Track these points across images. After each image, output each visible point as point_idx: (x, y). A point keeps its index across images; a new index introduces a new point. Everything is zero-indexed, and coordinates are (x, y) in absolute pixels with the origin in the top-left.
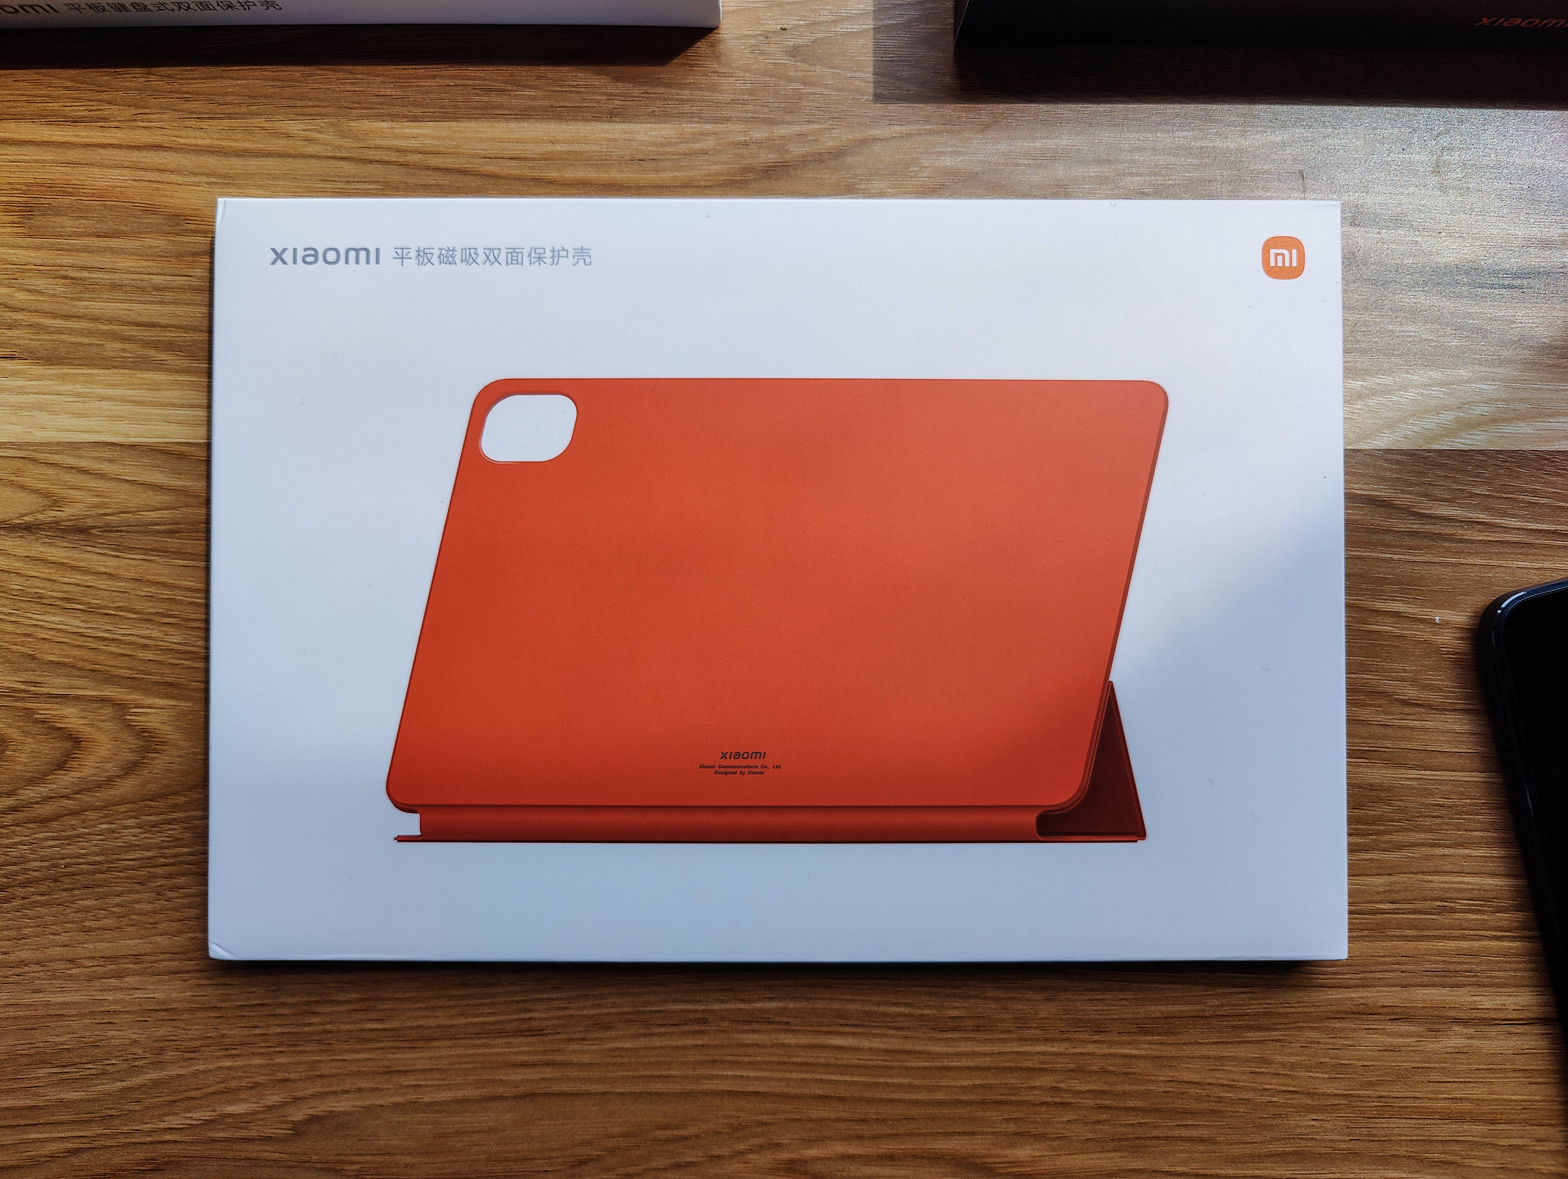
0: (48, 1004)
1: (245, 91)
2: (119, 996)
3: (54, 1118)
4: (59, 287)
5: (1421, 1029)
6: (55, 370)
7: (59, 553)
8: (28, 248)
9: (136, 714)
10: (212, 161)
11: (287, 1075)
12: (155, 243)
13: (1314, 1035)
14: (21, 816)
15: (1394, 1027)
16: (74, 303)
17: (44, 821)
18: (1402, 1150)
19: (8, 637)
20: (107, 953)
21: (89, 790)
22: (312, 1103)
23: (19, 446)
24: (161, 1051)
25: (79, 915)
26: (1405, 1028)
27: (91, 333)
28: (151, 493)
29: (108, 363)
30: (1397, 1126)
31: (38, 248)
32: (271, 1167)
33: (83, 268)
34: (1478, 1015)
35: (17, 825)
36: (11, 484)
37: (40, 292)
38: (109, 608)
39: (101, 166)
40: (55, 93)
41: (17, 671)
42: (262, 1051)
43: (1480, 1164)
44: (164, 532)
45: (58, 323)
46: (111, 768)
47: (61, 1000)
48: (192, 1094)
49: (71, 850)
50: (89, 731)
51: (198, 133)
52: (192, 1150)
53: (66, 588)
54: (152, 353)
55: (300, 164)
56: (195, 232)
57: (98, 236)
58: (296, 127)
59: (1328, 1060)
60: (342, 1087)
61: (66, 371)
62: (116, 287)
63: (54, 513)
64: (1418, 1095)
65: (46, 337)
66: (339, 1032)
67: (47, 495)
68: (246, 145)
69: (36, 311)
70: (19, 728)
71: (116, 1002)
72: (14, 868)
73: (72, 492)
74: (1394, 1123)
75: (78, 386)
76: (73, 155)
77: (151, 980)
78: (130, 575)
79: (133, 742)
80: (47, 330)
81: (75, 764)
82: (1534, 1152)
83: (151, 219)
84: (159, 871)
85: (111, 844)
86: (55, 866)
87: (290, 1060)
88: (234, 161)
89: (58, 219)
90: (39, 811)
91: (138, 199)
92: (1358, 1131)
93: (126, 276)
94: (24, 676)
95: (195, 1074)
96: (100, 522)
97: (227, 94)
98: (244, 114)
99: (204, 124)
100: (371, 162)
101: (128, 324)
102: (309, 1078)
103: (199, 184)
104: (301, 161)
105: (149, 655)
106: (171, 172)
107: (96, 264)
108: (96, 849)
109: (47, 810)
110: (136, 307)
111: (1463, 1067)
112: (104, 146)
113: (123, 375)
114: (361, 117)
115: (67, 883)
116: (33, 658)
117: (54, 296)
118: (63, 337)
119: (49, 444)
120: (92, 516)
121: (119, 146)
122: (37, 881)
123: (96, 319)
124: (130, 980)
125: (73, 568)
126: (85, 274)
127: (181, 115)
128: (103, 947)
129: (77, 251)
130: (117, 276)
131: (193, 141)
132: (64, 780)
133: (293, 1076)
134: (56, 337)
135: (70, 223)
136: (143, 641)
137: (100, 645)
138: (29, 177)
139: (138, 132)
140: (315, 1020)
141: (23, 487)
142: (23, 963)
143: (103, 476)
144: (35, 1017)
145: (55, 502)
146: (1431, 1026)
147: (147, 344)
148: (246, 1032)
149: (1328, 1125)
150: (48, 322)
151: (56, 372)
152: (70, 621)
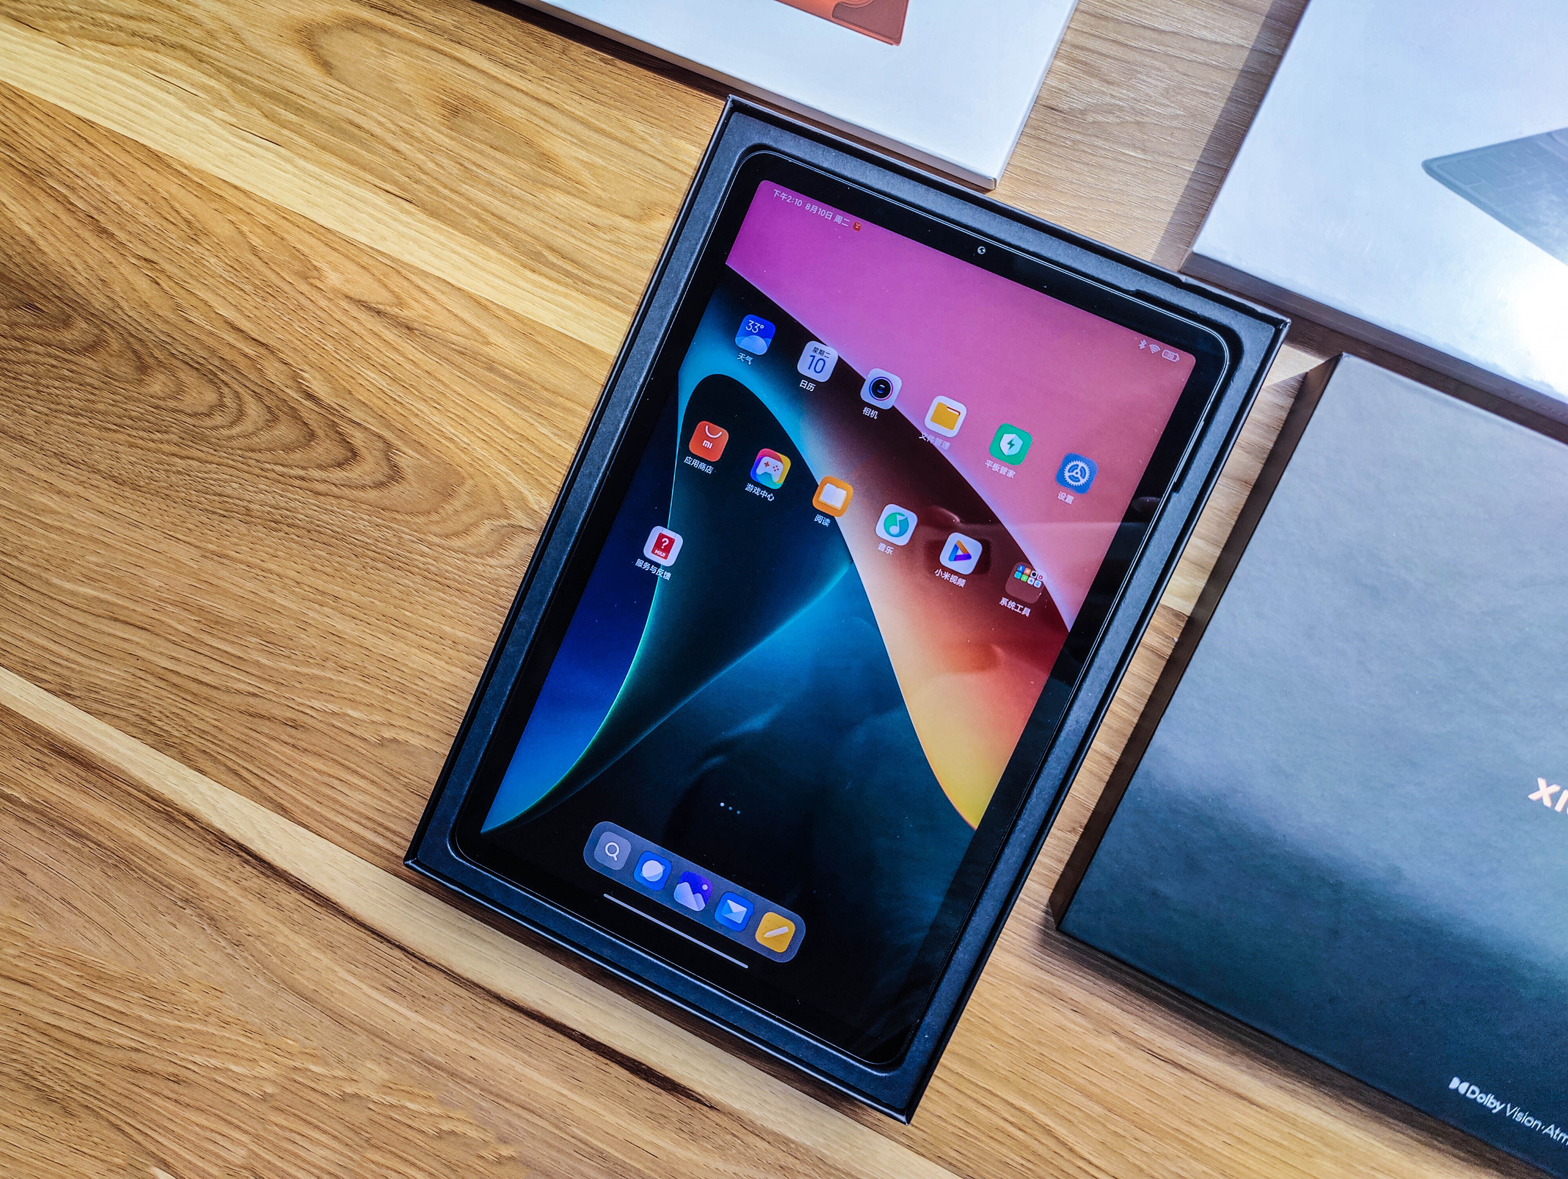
0: (274, 602)
1: (617, 91)
2: (317, 616)
3: (250, 670)
4: (455, 170)
5: (1090, 1026)
6: (433, 222)
7: (390, 335)
8: (446, 136)
9: (395, 454)
10: (578, 128)
11: (391, 708)
12: (524, 166)
13: (1017, 993)
14: (304, 484)
15: (1072, 1015)
16: (461, 183)
17: (318, 493)
18: (1040, 1095)
19: (341, 374)
20: (320, 588)
21: (350, 487)
22: (399, 731)
23: (393, 259)
24: (326, 660)
25: (313, 558)
26: (1079, 1019)
27: (463, 208)
28: (458, 323)
29: (466, 231)
30: (1044, 1079)
31: (452, 138)
32: (359, 757)
33: (474, 164)
34: (1133, 1037)
35: (300, 488)
36: (380, 281)
37: (443, 168)
38: (406, 383)
39: (511, 102)
40: (502, 41)
41: (337, 396)
42: (383, 687)
43: (1089, 1132)
44: (456, 350)
45: (446, 192)
46: (368, 480)
47: (283, 603)
48: (332, 693)
49: (325, 517)
50: (364, 452)
51: (577, 106)
52: (319, 725)
53: (386, 359)
54: (494, 235)
55: (632, 153)
56: (550, 169)
57: (492, 147)
58: (639, 127)
59: (1018, 1013)
60: (419, 730)
61: (439, 225)
62: (490, 184)
63: (397, 310)
64: (1068, 1066)
65: (436, 198)
66: (431, 697)
67: (398, 297)
68: (604, 126)
69: (436, 179)
70: (325, 431)
71: (313, 619)
72: (288, 513)
73: (413, 302)
74: (1043, 1075)
75: (442, 237)
76: (497, 87)
77: (338, 615)
78: (426, 368)
79: (387, 470)
80: (437, 193)
81: (348, 468)
82: (1129, 1144)
83: (526, 149)
84: (370, 553)
85: (349, 525)
86: (312, 522)
87: (397, 700)
88: (592, 133)
89: (471, 125)
90: (316, 486)
91: (524, 133)
92: (1017, 1068)
93: (498, 180)
94: (340, 402)
95: (340, 682)
96: (421, 328)
97: (606, 87)
98: (611, 105)
99: (583, 101)
100: (675, 169)
101: (487, 211)
102: (403, 716)
103: (565, 140)
104: (633, 150)
105: (416, 421)
106: (552, 124)
107: (483, 165)
108: (339, 524)
109: (321, 487)
110: (496, 202)
111: (1106, 1065)
112: (518, 89)
113: (472, 242)
114: (682, 138)
115: (315, 536)
116: (350, 393)
117: (450, 174)
118: (446, 202)
119: (411, 266)
120: (418, 322)
121: (527, 94)
122: (298, 527)
123: (469, 200)
124: (327, 610)
125: (395, 348)
126: (474, 168)
127: (572, 89)
128: (320, 584)
129: (476, 151)
130: (492, 178)
131: (573, 110)
132: (338, 475)
133: (394, 710)
134: (442, 200)
135: (478, 132)
136: (416, 411)
137: (391, 402)
138: (465, 90)
139: (541, 89)
140: (420, 683)
141: (385, 286)
142: (270, 571)
143: (434, 300)
144: (264, 606)
145: (401, 304)
146: (1097, 1028)
147: (493, 229)
148: (379, 671)
149: (998, 1053)
150: (441, 189)
151: (434, 223)
152: (380, 380)
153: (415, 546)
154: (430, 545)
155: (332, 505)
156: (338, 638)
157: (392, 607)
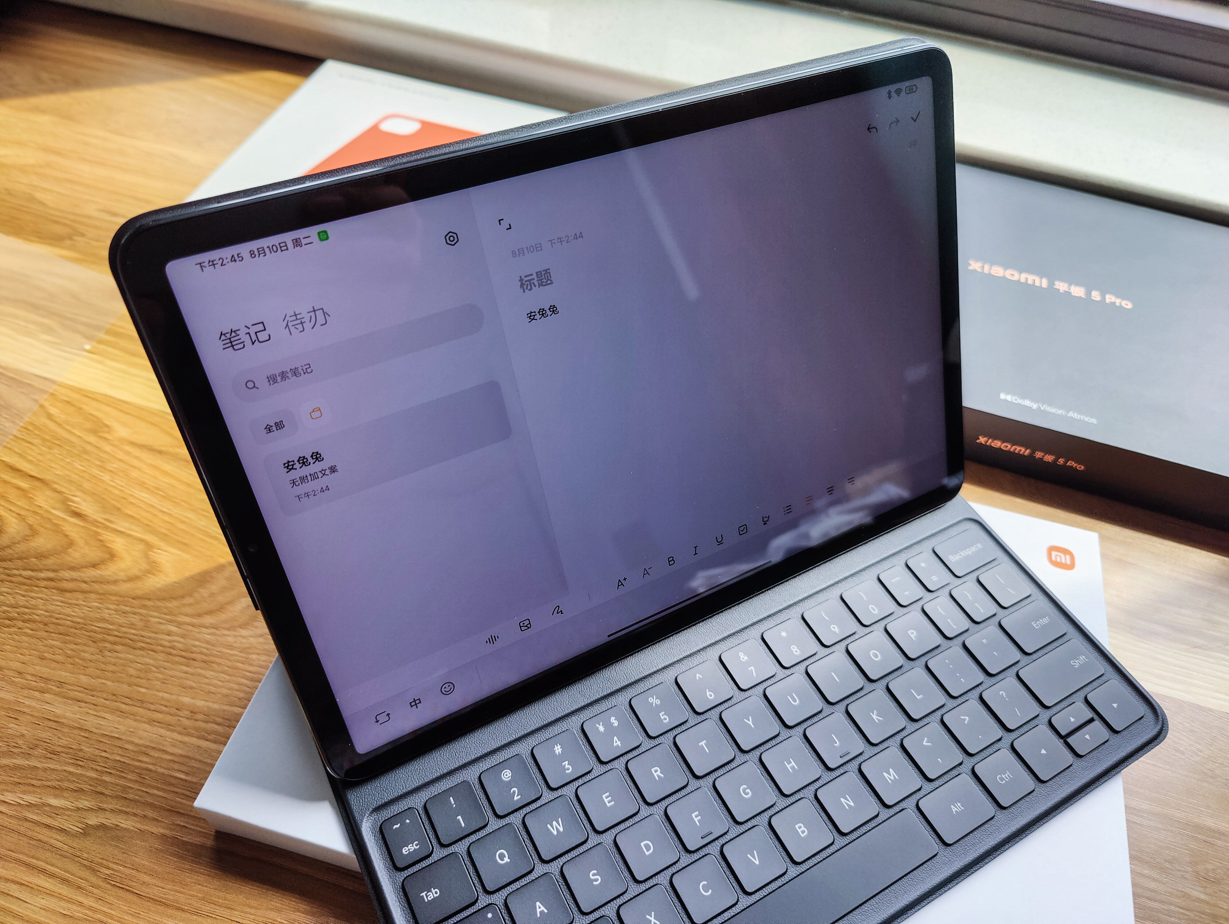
9: (155, 552)
14: (52, 584)
19: (112, 496)
21: (101, 583)
22: (108, 815)
24: (35, 747)
32: (52, 852)
41: (105, 513)
48: (34, 782)
49: (68, 611)
50: (123, 553)
60: (134, 811)
66: (155, 772)
70: (85, 540)
71: (29, 707)
72: (26, 610)
77: (60, 699)
79: (143, 566)
81: (103, 567)
84: (111, 638)
85: (92, 615)
86: (51, 616)
87: (112, 780)
90: (65, 585)
94: (106, 516)
95: (45, 770)
102: (117, 797)
108: (82, 615)
109: (70, 585)
116: (118, 509)
124: (48, 696)
128: (45, 671)
132: (91, 573)
152: (151, 498)
153: (162, 627)
154: (179, 624)
155: (77, 599)
156: (57, 723)
157: (125, 687)
